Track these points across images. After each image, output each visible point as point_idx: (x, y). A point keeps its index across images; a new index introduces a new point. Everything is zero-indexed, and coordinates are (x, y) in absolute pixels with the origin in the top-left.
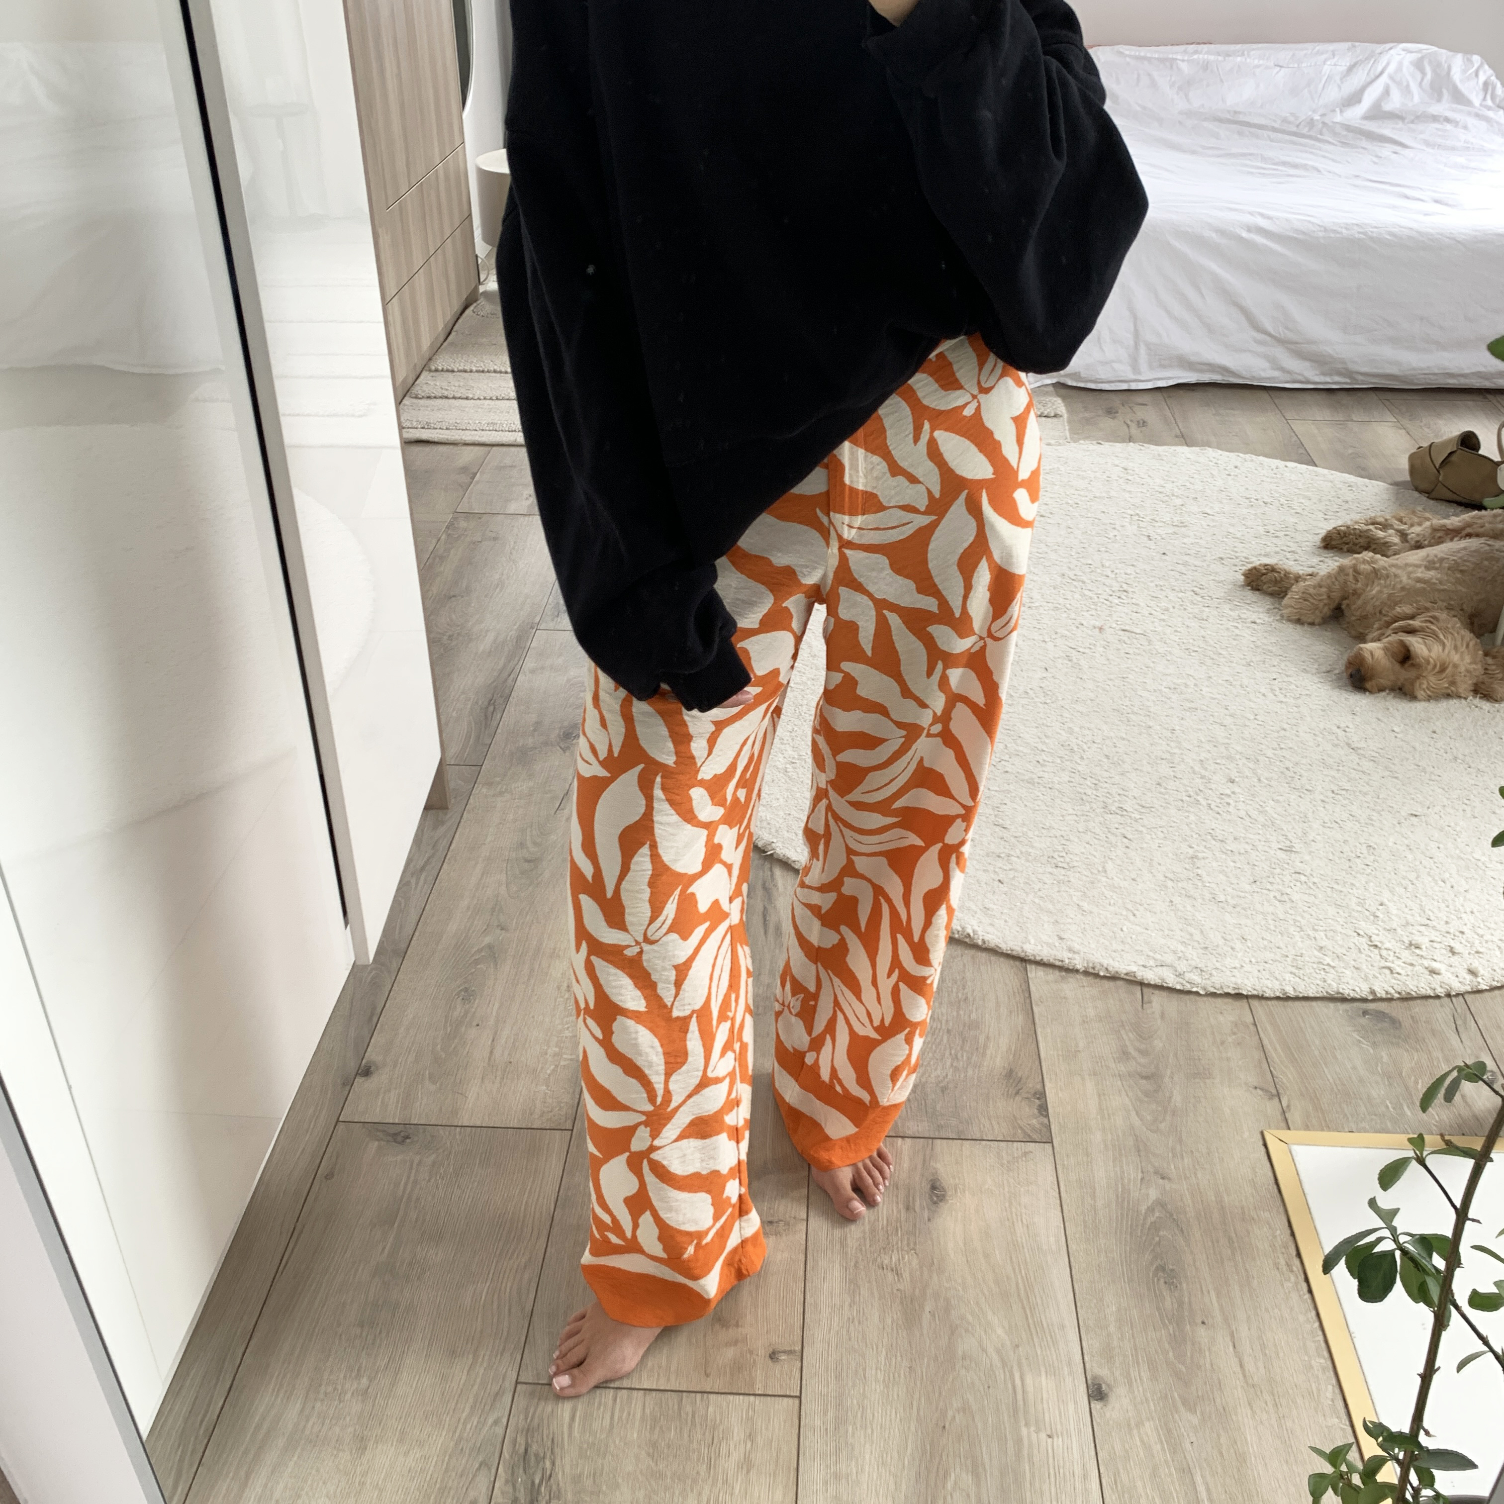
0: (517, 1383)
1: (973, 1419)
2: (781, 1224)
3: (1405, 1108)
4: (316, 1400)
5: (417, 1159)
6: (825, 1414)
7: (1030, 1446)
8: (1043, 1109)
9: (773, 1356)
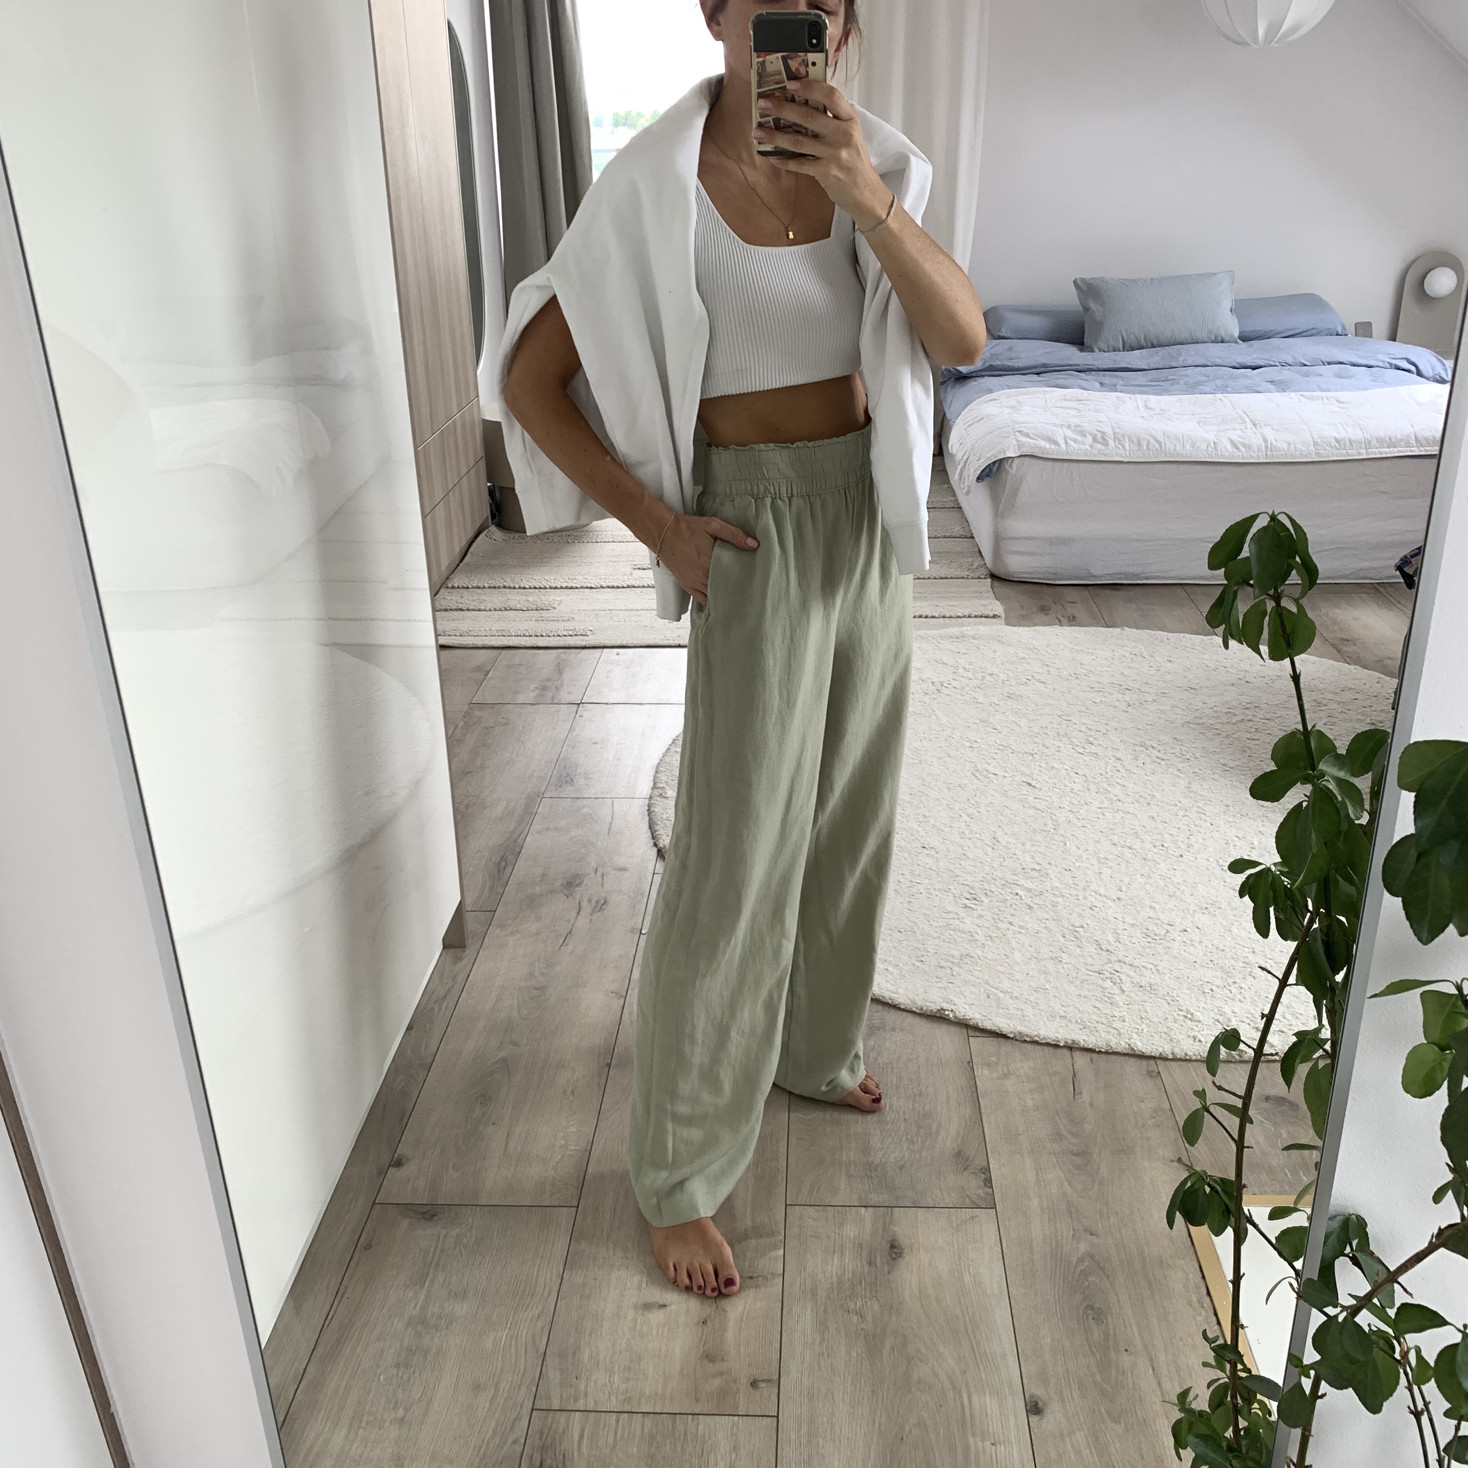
0: (533, 1409)
1: (927, 1432)
2: (760, 1279)
3: (1301, 1174)
4: (359, 1427)
5: (444, 1231)
6: (799, 1431)
7: (977, 1453)
8: (988, 1182)
9: (754, 1384)
